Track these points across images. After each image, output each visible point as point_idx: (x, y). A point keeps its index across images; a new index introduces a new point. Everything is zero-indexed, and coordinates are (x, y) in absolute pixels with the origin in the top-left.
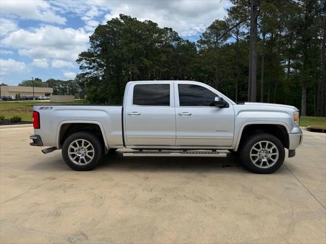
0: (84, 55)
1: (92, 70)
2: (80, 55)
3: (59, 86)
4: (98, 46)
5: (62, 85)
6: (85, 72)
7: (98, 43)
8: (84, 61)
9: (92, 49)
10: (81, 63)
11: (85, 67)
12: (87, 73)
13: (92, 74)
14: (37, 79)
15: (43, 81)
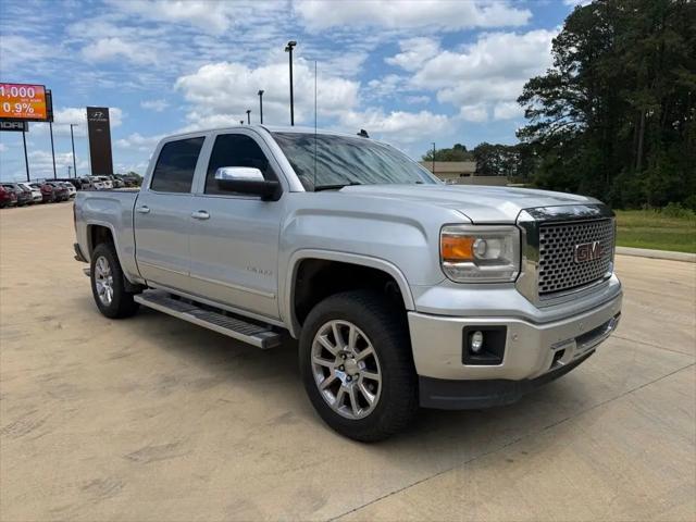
0: (536, 85)
1: (552, 118)
2: (527, 86)
3: (497, 157)
4: (573, 57)
5: (506, 156)
6: (535, 124)
7: (574, 50)
8: (536, 97)
9: (558, 68)
10: (529, 103)
11: (538, 112)
12: (541, 126)
13: (552, 125)
14: (458, 147)
15: (468, 150)
